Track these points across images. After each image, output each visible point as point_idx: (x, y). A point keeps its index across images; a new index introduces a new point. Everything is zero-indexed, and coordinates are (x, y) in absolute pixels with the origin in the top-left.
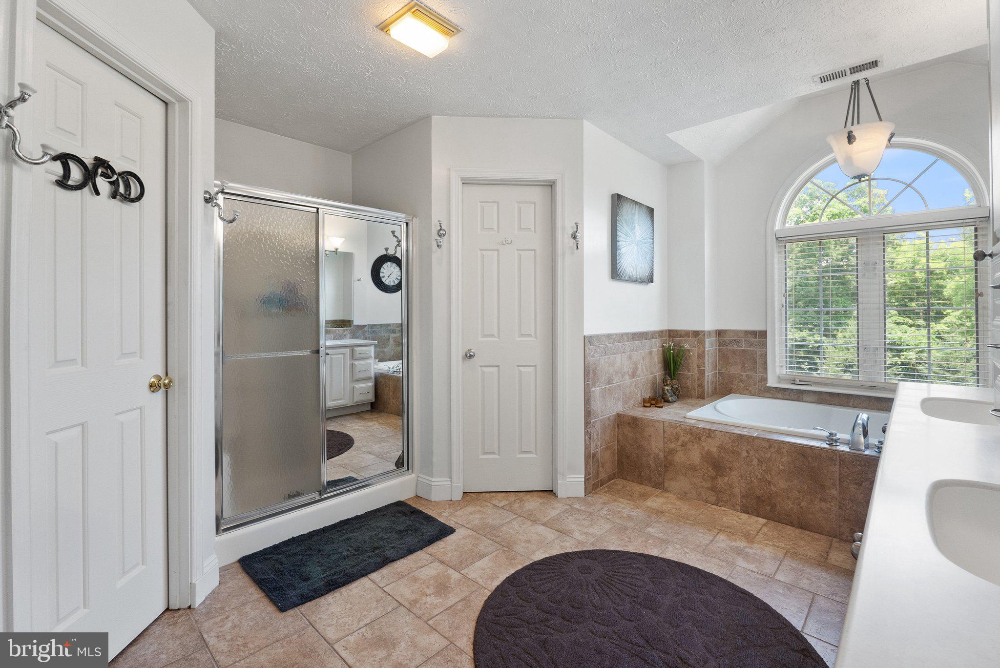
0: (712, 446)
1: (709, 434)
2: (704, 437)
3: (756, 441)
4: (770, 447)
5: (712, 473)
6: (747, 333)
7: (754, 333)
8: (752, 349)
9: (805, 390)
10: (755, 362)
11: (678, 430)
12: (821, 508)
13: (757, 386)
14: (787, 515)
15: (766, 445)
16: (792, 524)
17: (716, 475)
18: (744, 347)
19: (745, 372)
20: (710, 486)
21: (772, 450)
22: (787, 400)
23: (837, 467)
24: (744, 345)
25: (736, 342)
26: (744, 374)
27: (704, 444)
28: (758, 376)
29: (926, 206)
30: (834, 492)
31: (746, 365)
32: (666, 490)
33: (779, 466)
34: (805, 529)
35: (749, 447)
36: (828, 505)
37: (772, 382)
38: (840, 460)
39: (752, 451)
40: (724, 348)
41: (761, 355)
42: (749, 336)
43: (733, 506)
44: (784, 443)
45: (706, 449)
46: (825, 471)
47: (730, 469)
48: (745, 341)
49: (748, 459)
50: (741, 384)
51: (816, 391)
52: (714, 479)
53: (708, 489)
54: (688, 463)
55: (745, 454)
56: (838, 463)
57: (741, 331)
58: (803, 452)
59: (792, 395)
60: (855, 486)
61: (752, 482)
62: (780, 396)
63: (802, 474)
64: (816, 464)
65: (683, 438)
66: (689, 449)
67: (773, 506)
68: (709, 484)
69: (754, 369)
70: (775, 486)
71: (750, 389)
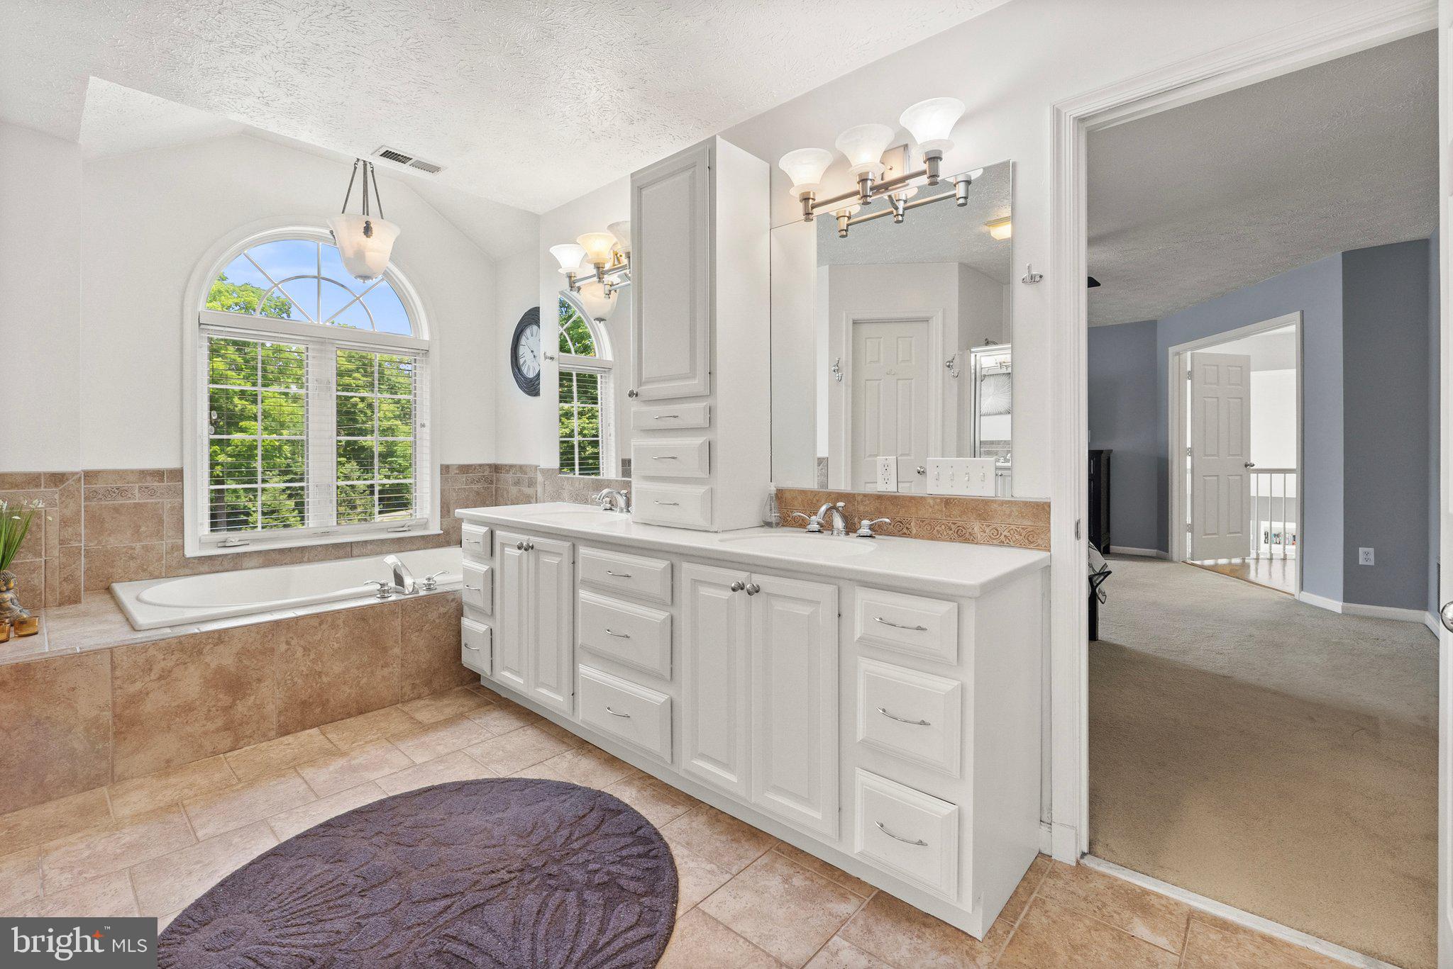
0: (224, 658)
1: (219, 638)
2: (208, 647)
3: (301, 623)
4: (320, 625)
5: (225, 700)
6: (144, 474)
7: (159, 474)
8: (153, 500)
9: (246, 552)
10: (161, 522)
11: (152, 652)
12: (383, 677)
13: (164, 562)
14: (344, 707)
15: (315, 622)
16: (350, 715)
17: (234, 700)
18: (138, 498)
19: (140, 541)
20: (220, 724)
21: (324, 626)
22: (217, 572)
23: (399, 619)
24: (137, 495)
25: (121, 492)
26: (138, 545)
27: (208, 659)
28: (164, 545)
29: (373, 327)
30: (397, 651)
31: (143, 529)
32: (122, 779)
33: (333, 645)
34: (366, 712)
35: (291, 635)
36: (390, 669)
37: (191, 550)
38: (403, 610)
39: (295, 638)
40: (93, 503)
41: (173, 508)
42: (148, 478)
43: (264, 735)
44: (339, 612)
45: (213, 665)
46: (388, 630)
47: (259, 680)
48: (140, 488)
49: (289, 652)
50: (132, 563)
51: (261, 551)
52: (227, 709)
53: (218, 730)
54: (174, 704)
55: (283, 647)
56: (400, 615)
57: (132, 471)
58: (360, 616)
59: (225, 563)
60: (417, 634)
61: (295, 684)
62: (206, 568)
63: (362, 644)
64: (378, 625)
65: (163, 664)
66: (176, 680)
67: (324, 704)
68: (219, 722)
69: (158, 534)
70: (327, 675)
71: (151, 568)
